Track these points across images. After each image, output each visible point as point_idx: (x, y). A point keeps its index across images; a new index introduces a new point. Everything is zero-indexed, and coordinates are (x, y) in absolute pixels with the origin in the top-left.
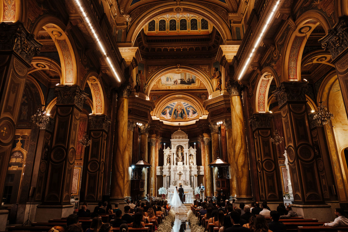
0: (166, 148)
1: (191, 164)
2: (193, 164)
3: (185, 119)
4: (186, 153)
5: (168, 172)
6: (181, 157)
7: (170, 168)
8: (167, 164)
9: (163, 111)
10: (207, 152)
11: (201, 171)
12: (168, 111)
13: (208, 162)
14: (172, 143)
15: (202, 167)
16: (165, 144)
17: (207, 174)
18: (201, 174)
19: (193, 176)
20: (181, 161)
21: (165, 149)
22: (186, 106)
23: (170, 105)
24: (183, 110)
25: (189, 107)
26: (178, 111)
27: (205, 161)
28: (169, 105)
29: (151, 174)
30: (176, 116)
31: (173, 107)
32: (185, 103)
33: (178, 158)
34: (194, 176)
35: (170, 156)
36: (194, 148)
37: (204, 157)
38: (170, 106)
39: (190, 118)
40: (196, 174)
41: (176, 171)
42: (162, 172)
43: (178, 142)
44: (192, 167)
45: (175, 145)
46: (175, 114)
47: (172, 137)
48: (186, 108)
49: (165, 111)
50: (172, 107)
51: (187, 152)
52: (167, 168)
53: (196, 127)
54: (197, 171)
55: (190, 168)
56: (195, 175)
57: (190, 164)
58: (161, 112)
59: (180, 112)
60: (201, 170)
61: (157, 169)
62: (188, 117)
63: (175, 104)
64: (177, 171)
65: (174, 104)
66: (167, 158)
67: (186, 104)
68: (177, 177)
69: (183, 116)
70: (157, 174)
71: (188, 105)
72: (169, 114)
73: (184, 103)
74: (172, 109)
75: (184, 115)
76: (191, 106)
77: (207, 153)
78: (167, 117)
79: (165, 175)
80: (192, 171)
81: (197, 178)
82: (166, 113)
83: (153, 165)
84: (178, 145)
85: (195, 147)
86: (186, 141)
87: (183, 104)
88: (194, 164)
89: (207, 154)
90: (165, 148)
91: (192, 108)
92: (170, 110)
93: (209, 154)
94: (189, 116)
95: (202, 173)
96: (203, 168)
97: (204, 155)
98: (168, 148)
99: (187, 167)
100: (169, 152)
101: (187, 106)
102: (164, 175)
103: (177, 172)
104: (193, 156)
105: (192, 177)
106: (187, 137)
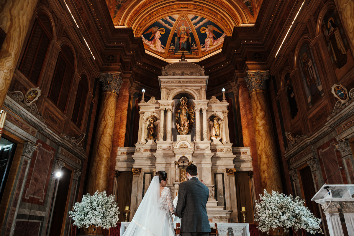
0: (146, 101)
1: (216, 141)
2: (221, 140)
3: (197, 53)
4: (201, 111)
5: (149, 162)
6: (186, 124)
7: (153, 150)
8: (147, 141)
9: (147, 32)
10: (260, 108)
11: (243, 161)
12: (158, 34)
13: (266, 131)
14: (163, 85)
15: (246, 152)
16: (144, 90)
17: (264, 167)
18: (244, 170)
19: (222, 174)
20: (188, 134)
21: (143, 101)
22: (198, 25)
23: (163, 20)
24: (192, 35)
25: (205, 25)
26: (179, 38)
27: (253, 132)
28: (161, 21)
29: (95, 164)
30: (176, 48)
31: (170, 27)
32: (196, 18)
33: (179, 127)
34: (225, 174)
35: (157, 119)
36: (221, 100)
37: (252, 122)
38: (163, 23)
39: (208, 49)
40: (232, 167)
41: (171, 157)
42: (130, 160)
43: (180, 82)
44: (218, 148)
45: (169, 90)
46: (174, 44)
47: (163, 72)
48: (198, 30)
49: (151, 33)
50: (167, 25)
51: (204, 107)
52: (145, 150)
53: (223, 60)
54: (234, 161)
55: (214, 150)
56: (228, 171)
57: (212, 141)
58: (141, 32)
59: (185, 39)
60: (243, 157)
61: (119, 153)
62: (203, 50)
63: (174, 20)
64: (174, 156)
65: (170, 21)
66: (149, 125)
67: (199, 18)
68: (173, 176)
69: (192, 48)
70: (116, 169)
71: (204, 21)
72: (159, 41)
73: (193, 16)
74: (168, 31)
75: (194, 45)
76: (209, 23)
77: (261, 110)
78: (155, 47)
79: (139, 170)
80: (219, 158)
81: (233, 178)
82: (153, 38)
83: (106, 140)
84: (179, 90)
85: (224, 98)
86: (202, 82)
87: (192, 20)
88: (224, 140)
89: (259, 112)
90: (143, 98)
91: (211, 28)
92: (163, 33)
93: (265, 112)
94: (204, 47)
95: (247, 166)
96: (249, 153)
97: (250, 117)
98: (153, 99)
99: (204, 145)
100: (154, 110)
101: (201, 23)
102: (136, 169)
103: (173, 159)
104: (219, 119)
105: (219, 177)
106: (203, 72)
